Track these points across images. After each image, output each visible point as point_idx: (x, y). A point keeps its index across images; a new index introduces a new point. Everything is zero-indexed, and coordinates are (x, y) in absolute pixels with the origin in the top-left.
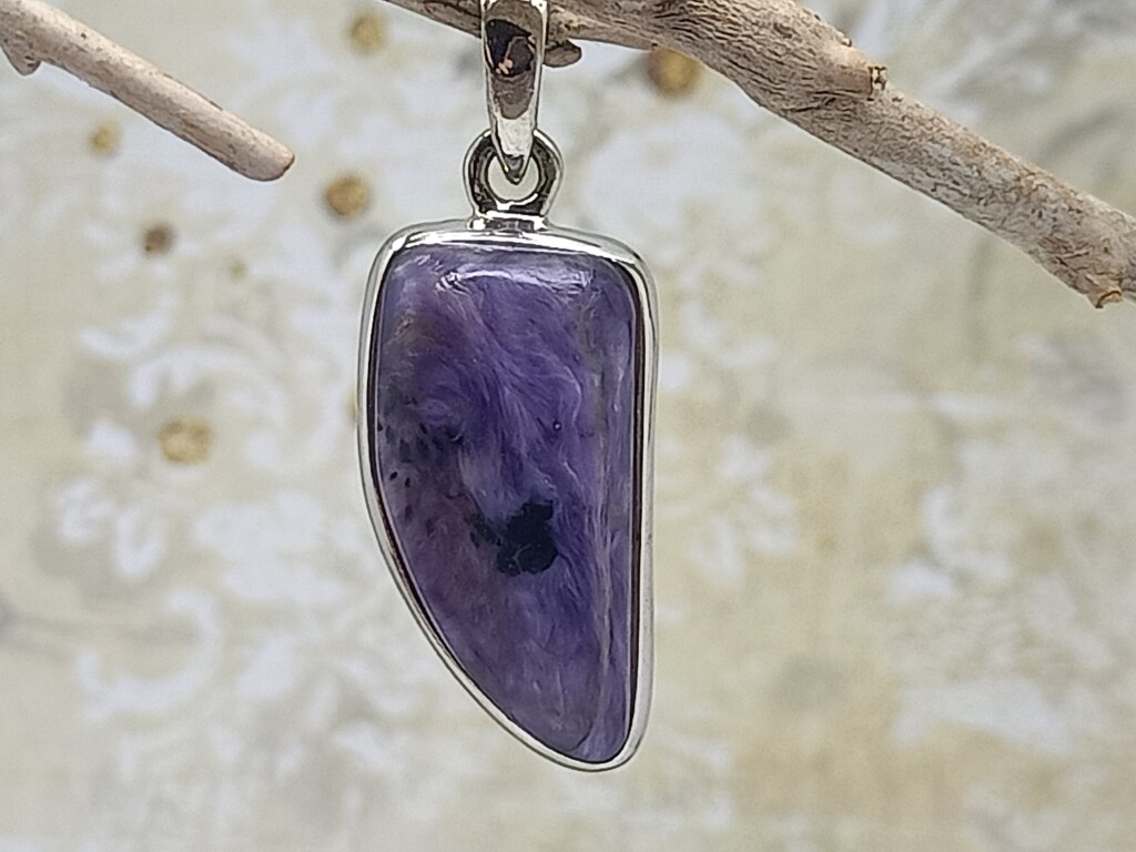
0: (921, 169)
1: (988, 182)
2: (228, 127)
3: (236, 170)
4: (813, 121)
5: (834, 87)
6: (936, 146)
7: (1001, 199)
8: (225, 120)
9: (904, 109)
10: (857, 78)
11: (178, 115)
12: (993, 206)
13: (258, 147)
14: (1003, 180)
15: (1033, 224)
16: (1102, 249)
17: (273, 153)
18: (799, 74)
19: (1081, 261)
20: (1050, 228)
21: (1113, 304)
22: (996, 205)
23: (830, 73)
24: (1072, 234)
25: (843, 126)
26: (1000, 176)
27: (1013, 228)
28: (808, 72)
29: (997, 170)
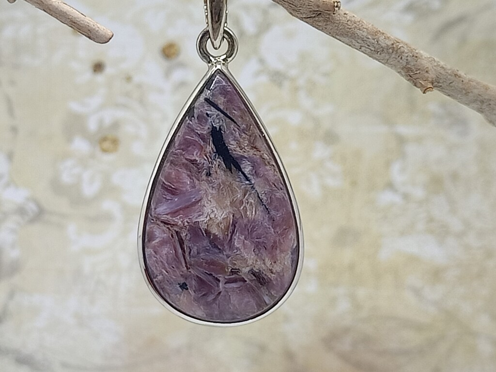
0: (355, 40)
1: (381, 45)
2: (88, 23)
3: (92, 39)
4: (313, 22)
5: (320, 9)
6: (361, 31)
7: (386, 52)
8: (87, 21)
9: (348, 18)
10: (329, 6)
11: (69, 19)
12: (383, 55)
13: (100, 31)
14: (387, 45)
15: (399, 61)
16: (425, 71)
17: (105, 33)
18: (307, 4)
19: (417, 76)
20: (405, 63)
21: (430, 92)
22: (384, 54)
23: (318, 4)
24: (414, 65)
25: (324, 24)
26: (385, 43)
27: (392, 63)
28: (310, 3)
29: (384, 41)
